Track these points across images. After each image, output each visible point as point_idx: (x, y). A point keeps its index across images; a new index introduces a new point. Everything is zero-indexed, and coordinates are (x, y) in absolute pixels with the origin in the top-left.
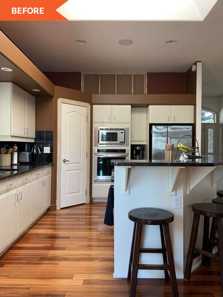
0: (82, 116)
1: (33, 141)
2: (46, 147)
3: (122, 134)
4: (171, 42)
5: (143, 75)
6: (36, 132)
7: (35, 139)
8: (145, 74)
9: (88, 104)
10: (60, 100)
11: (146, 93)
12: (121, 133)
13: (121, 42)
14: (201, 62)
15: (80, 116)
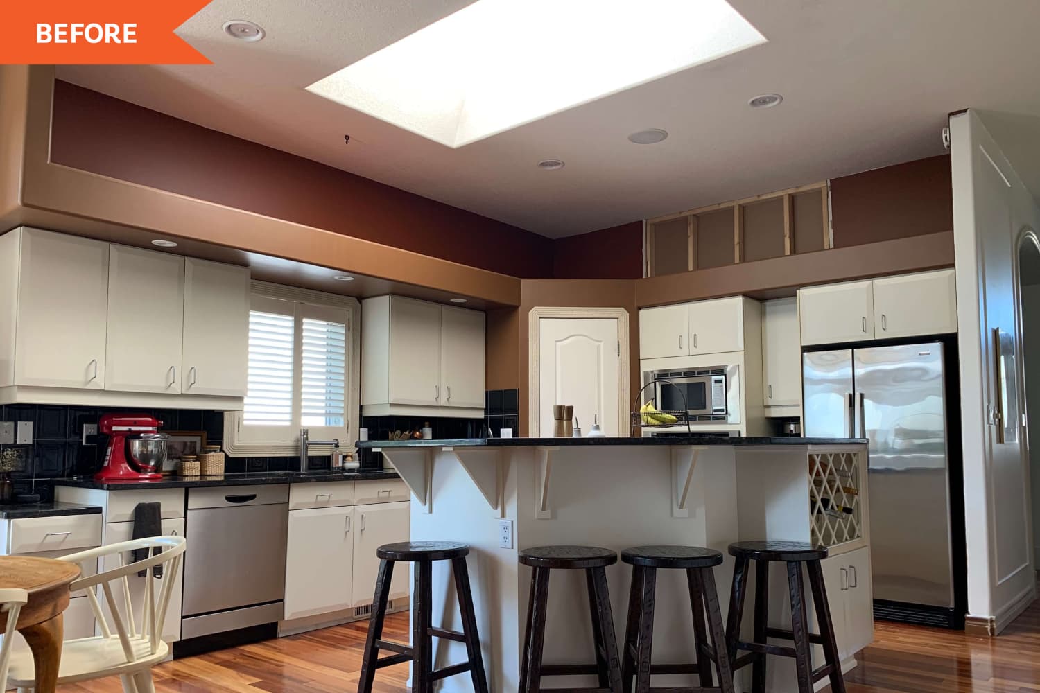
0: (602, 344)
1: (481, 415)
2: (505, 428)
3: (718, 384)
4: (763, 101)
5: (819, 192)
6: (487, 392)
7: (486, 410)
8: (824, 184)
9: (622, 308)
10: (534, 313)
11: (832, 246)
12: (717, 382)
13: (634, 139)
14: (965, 111)
15: (598, 343)
